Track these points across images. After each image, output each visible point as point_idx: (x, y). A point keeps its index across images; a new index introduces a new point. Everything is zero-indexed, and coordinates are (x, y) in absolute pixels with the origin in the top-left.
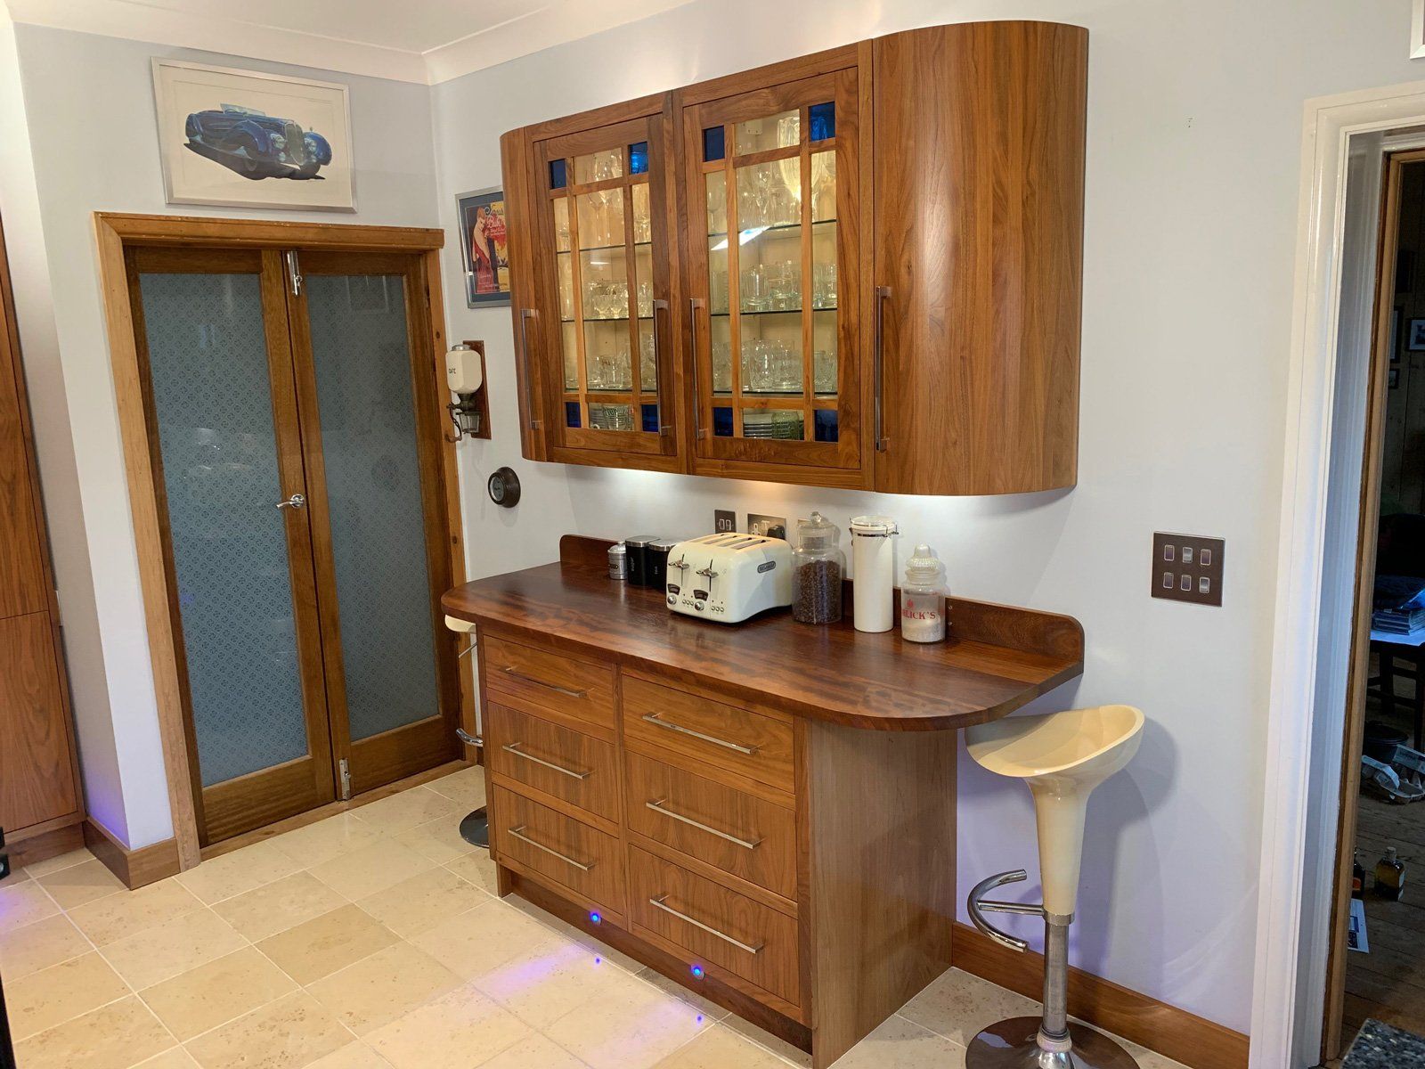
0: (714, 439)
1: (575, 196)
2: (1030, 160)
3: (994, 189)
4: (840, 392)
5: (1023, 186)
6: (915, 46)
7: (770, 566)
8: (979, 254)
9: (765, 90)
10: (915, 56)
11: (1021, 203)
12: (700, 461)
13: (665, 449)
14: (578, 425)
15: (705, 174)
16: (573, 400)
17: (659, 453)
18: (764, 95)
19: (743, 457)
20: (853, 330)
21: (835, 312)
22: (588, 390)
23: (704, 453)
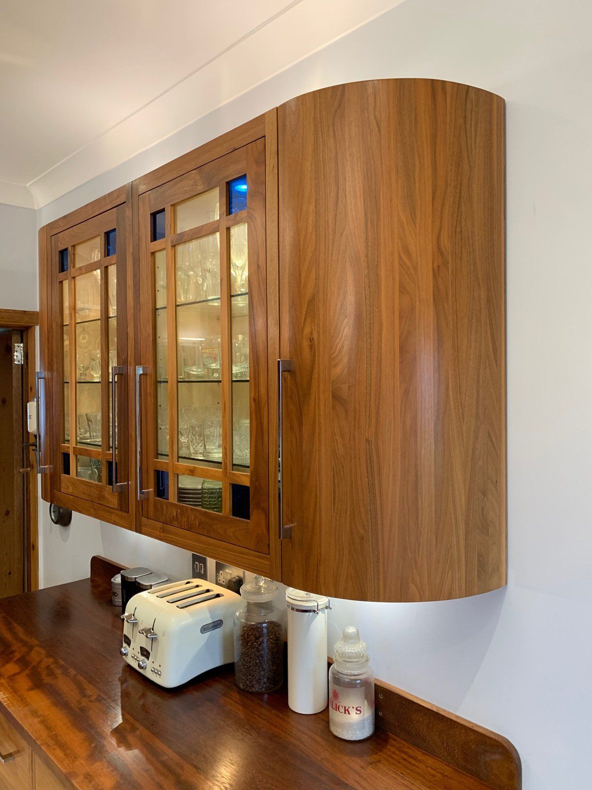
0: (155, 500)
1: (74, 278)
2: (441, 228)
3: (400, 256)
4: (252, 468)
5: (433, 255)
6: (315, 108)
7: (217, 624)
8: (384, 328)
9: (194, 172)
10: (315, 118)
11: (431, 272)
12: (144, 520)
13: (120, 505)
14: (69, 474)
15: (153, 253)
16: (66, 451)
17: (117, 508)
18: (193, 176)
19: (175, 523)
20: (263, 404)
21: (248, 383)
22: (77, 442)
23: (148, 513)
